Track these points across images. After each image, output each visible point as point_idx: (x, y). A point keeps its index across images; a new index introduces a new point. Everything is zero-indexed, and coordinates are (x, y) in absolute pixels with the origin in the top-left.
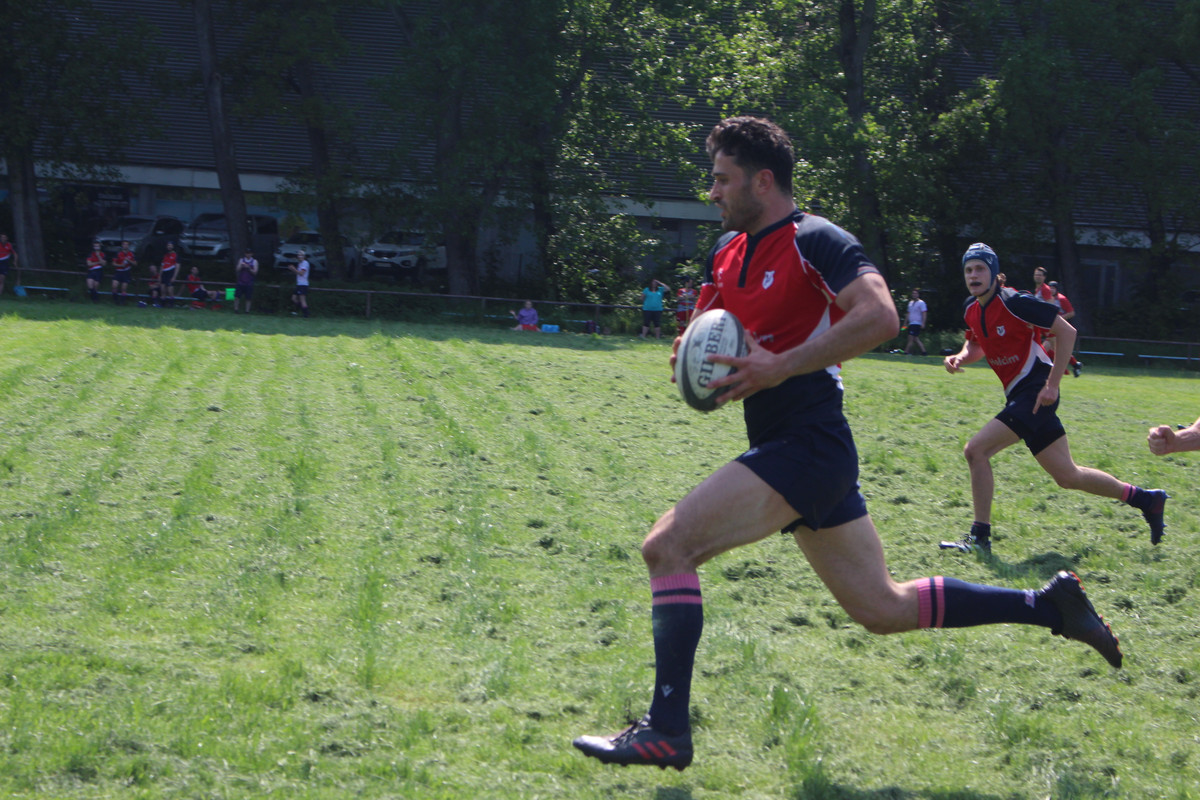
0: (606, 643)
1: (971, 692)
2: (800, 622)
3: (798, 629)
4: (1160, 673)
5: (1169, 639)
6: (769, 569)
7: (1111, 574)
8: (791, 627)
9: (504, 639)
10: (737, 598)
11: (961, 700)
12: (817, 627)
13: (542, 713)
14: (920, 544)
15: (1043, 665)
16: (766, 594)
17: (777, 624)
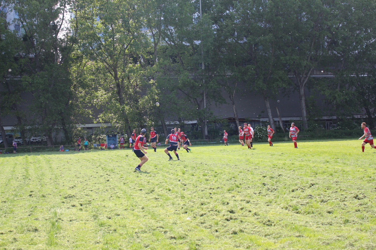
0: (29, 215)
1: (97, 217)
2: (74, 206)
3: (73, 207)
4: (139, 208)
5: (147, 200)
6: (73, 196)
7: (142, 188)
8: (71, 207)
9: (7, 217)
10: (63, 202)
11: (95, 219)
12: (77, 206)
13: (3, 233)
14: (108, 187)
15: (117, 209)
16: (71, 201)
17: (68, 207)
